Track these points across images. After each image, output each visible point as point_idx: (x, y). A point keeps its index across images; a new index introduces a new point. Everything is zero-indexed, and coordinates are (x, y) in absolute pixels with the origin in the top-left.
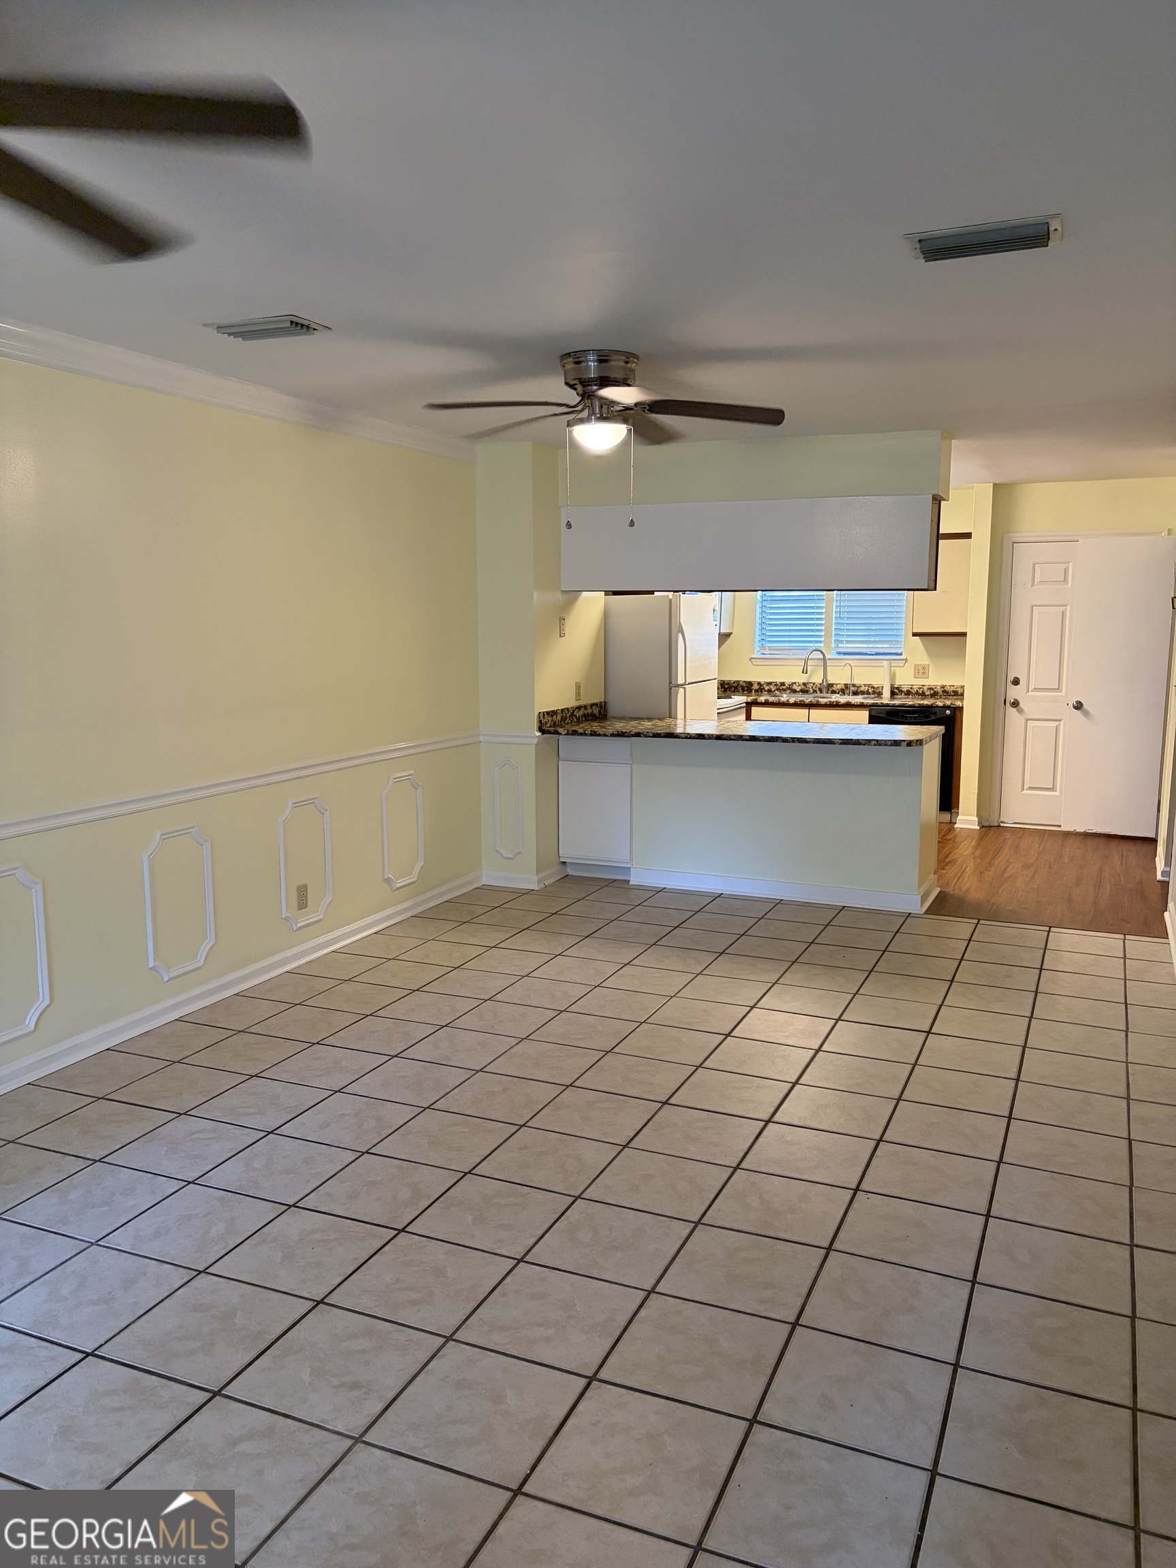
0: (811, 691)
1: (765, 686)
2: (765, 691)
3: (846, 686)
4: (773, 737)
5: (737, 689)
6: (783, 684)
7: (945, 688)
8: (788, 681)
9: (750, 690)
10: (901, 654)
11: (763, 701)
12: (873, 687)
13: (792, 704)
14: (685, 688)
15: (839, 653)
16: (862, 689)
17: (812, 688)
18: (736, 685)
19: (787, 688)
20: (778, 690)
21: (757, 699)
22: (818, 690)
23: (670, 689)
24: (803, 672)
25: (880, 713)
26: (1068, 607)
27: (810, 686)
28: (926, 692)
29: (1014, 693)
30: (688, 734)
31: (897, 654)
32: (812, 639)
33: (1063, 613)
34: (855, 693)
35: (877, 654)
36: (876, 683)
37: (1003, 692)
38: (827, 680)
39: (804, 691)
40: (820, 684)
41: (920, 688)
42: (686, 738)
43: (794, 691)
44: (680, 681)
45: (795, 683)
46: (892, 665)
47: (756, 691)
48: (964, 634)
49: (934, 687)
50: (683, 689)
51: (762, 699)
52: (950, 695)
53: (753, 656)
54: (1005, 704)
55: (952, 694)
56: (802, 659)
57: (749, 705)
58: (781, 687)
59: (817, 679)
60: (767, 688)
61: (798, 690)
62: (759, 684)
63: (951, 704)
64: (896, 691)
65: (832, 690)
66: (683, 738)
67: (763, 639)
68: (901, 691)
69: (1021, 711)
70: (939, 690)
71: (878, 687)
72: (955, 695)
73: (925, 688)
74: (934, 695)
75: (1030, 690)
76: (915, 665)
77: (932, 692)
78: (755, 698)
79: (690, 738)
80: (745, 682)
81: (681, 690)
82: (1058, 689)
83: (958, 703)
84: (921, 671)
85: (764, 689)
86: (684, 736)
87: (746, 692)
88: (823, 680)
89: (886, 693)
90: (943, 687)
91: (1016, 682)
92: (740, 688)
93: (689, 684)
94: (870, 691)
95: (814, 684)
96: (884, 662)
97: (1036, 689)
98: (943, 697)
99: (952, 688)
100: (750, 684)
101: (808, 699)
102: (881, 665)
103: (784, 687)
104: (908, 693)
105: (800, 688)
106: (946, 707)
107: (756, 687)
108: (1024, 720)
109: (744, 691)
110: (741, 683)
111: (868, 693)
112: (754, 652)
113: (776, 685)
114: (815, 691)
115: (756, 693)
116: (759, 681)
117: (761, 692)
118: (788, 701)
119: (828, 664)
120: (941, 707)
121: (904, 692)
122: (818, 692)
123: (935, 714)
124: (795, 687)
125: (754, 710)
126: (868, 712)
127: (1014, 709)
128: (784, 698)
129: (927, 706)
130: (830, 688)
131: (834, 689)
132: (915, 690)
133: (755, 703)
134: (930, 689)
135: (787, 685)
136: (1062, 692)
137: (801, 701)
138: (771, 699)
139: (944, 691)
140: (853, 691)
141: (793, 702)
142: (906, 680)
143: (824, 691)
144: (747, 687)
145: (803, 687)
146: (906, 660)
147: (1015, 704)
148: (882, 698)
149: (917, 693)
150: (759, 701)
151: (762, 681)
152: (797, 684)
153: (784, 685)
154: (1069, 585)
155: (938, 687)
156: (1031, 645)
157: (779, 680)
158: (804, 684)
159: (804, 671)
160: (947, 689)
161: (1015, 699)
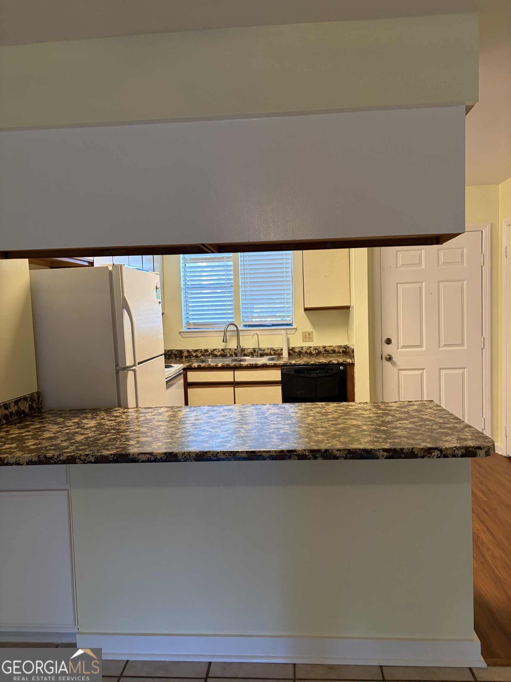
0: (228, 355)
1: (193, 353)
2: (193, 357)
3: (254, 350)
4: (282, 451)
5: (171, 356)
6: (206, 351)
7: (326, 348)
8: (210, 347)
9: (181, 357)
10: (291, 325)
11: (196, 367)
12: (274, 350)
13: (220, 367)
14: (134, 371)
15: (245, 326)
16: (266, 352)
17: (229, 352)
18: (169, 353)
19: (210, 353)
20: (203, 355)
21: (191, 365)
22: (233, 354)
23: (117, 372)
24: (223, 341)
25: (289, 371)
26: (424, 284)
27: (227, 351)
28: (312, 351)
29: (388, 350)
30: (151, 454)
31: (287, 325)
32: (226, 316)
33: (420, 288)
34: (262, 355)
35: (273, 325)
36: (276, 346)
37: (380, 350)
38: (240, 346)
39: (223, 356)
40: (235, 350)
41: (308, 349)
42: (149, 461)
43: (216, 356)
44: (129, 362)
45: (215, 350)
46: (288, 333)
47: (186, 357)
48: (348, 308)
49: (318, 348)
50: (132, 373)
51: (195, 365)
52: (330, 353)
53: (181, 331)
54: (382, 359)
55: (331, 352)
56: (222, 331)
57: (186, 370)
58: (206, 353)
59: (232, 345)
60: (194, 354)
61: (218, 354)
62: (188, 351)
63: (344, 361)
64: (291, 352)
65: (244, 354)
66: (143, 462)
67: (187, 318)
68: (295, 352)
69: (394, 364)
70: (322, 350)
71: (278, 350)
72: (334, 353)
73: (312, 349)
74: (319, 353)
75: (399, 347)
76: (303, 333)
77: (317, 351)
78: (189, 364)
79: (155, 461)
80: (177, 350)
81: (131, 374)
82: (420, 345)
83: (349, 361)
84: (307, 336)
85: (192, 355)
86: (144, 458)
87: (178, 359)
88: (237, 347)
89: (285, 354)
90: (324, 347)
92: (173, 356)
93: (139, 363)
94: (272, 353)
95: (230, 349)
96: (282, 331)
97: (403, 347)
98: (325, 355)
99: (331, 348)
100: (181, 352)
101: (228, 361)
102: (281, 333)
103: (208, 353)
104: (300, 353)
105: (220, 353)
106: (339, 364)
107: (185, 354)
108: (396, 371)
109: (176, 358)
110: (174, 351)
111: (271, 354)
112: (182, 328)
113: (201, 352)
114: (231, 355)
115: (187, 359)
116: (188, 349)
117: (190, 357)
118: (216, 365)
119: (240, 334)
120: (335, 364)
121: (297, 352)
122: (234, 356)
123: (332, 369)
124: (216, 353)
125: (190, 374)
126: (280, 371)
127: (389, 363)
128: (211, 362)
129: (325, 364)
130: (243, 352)
131: (245, 353)
132: (305, 350)
133: (189, 369)
134: (315, 349)
135: (210, 352)
136: (422, 348)
137: (227, 365)
138: (203, 365)
139: (326, 351)
140: (260, 354)
141: (221, 366)
142: (298, 343)
143: (239, 355)
144: (179, 354)
145: (222, 352)
146: (296, 329)
147: (390, 359)
148: (282, 358)
149: (306, 352)
150: (193, 366)
151: (190, 348)
152: (217, 350)
153: (208, 352)
154: (423, 267)
155: (321, 348)
156: (398, 313)
157: (203, 348)
158: (223, 350)
159: (225, 341)
160: (327, 349)
161: (389, 355)
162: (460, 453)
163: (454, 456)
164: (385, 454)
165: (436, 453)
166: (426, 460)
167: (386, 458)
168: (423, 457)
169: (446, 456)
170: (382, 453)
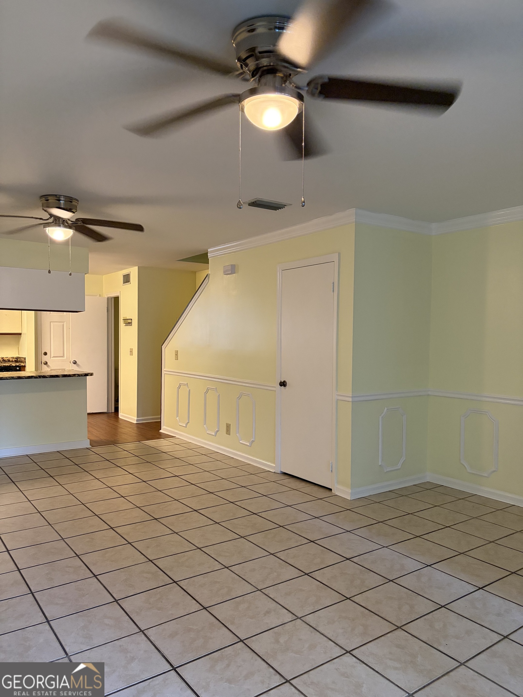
26: (65, 323)
29: (45, 358)
33: (63, 325)
37: (42, 358)
48: (20, 334)
54: (41, 363)
63: (19, 365)
69: (48, 366)
75: (51, 357)
82: (63, 356)
83: (22, 364)
91: (45, 354)
97: (54, 357)
106: (17, 366)
120: (14, 366)
127: (46, 366)
129: (8, 366)
136: (64, 357)
147: (46, 363)
156: (51, 340)
161: (45, 361)
162: (83, 375)
163: (82, 376)
164: (62, 376)
165: (77, 375)
166: (74, 377)
167: (62, 377)
168: (73, 377)
169: (80, 376)
170: (61, 376)
